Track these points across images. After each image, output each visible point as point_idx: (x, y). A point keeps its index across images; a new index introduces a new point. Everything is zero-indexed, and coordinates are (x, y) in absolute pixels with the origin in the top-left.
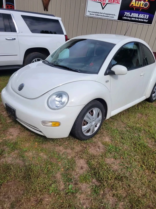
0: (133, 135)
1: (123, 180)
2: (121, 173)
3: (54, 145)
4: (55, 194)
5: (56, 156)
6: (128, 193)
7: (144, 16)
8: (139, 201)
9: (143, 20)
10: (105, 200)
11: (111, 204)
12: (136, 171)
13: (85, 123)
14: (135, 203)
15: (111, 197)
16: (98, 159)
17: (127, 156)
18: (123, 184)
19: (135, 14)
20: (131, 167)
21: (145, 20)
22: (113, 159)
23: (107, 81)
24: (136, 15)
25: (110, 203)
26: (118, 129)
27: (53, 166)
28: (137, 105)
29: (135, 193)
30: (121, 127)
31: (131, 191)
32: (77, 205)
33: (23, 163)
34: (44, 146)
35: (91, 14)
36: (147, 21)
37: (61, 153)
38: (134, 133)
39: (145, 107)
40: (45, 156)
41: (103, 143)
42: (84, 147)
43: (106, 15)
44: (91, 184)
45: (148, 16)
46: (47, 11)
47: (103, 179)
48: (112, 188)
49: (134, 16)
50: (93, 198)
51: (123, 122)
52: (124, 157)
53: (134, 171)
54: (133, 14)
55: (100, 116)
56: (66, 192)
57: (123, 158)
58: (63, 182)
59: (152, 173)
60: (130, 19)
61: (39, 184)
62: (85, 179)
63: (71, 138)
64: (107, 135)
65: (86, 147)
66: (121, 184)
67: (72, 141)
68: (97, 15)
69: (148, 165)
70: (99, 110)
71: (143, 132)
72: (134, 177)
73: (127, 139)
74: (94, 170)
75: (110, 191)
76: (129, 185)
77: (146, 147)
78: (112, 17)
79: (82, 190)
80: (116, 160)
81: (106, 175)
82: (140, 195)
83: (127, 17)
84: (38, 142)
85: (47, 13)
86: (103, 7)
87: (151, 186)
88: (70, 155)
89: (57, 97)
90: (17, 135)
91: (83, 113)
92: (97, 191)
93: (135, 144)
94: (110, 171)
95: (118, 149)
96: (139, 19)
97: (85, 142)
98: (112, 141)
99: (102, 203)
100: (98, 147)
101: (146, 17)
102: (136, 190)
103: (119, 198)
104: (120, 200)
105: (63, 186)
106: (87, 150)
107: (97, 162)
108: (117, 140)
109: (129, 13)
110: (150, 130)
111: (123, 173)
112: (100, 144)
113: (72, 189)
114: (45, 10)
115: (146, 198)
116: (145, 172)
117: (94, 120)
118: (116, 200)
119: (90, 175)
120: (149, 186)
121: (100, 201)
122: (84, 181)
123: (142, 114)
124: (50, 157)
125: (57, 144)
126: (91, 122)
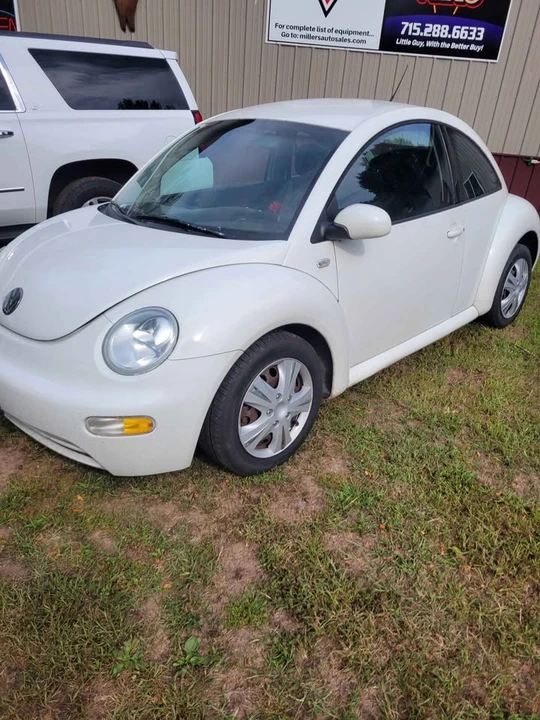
0: (427, 447)
1: (380, 606)
2: (377, 583)
3: (145, 499)
4: (134, 677)
5: (147, 539)
6: (396, 651)
7: (469, 31)
8: (435, 676)
9: (465, 47)
10: (312, 685)
11: (331, 695)
12: (430, 571)
13: (249, 413)
14: (418, 687)
15: (335, 672)
16: (300, 538)
17: (403, 520)
18: (379, 621)
19: (439, 26)
20: (413, 557)
21: (473, 47)
22: (351, 535)
23: (323, 264)
24: (443, 31)
25: (328, 692)
26: (377, 427)
27: (133, 575)
28: (448, 341)
29: (421, 649)
30: (386, 420)
31: (407, 642)
32: (212, 709)
33: (23, 572)
34: (108, 506)
35: (287, 35)
36: (479, 48)
37: (167, 527)
38: (433, 438)
39: (475, 346)
40: (108, 543)
41: (319, 482)
42: (249, 499)
43: (339, 36)
44: (267, 628)
45: (483, 30)
46: (132, 30)
47: (312, 606)
48: (341, 636)
49: (434, 35)
50: (271, 678)
51: (396, 403)
52: (390, 525)
53: (423, 572)
54: (431, 25)
55: (308, 388)
56: (175, 665)
57: (387, 529)
58: (165, 629)
59: (484, 575)
60: (421, 44)
61: (76, 643)
62: (244, 613)
63: (208, 469)
64: (338, 451)
65: (259, 500)
66: (373, 622)
67: (210, 480)
68: (308, 37)
69: (474, 548)
70: (299, 365)
71: (463, 432)
72: (420, 593)
73: (405, 461)
74: (281, 579)
75: (332, 649)
76: (402, 623)
77: (469, 485)
78: (360, 42)
79: (231, 654)
80: (361, 536)
81: (323, 592)
82: (439, 655)
83: (412, 38)
84: (85, 492)
85: (133, 37)
86: (327, 7)
87: (480, 620)
88: (200, 530)
89: (137, 328)
90: (12, 472)
91: (236, 379)
92: (286, 653)
93: (432, 477)
94: (338, 576)
95: (370, 499)
96: (453, 44)
97: (256, 479)
98: (353, 470)
99: (299, 693)
100: (304, 495)
101: (477, 36)
102: (424, 638)
103: (364, 672)
104: (365, 677)
105: (164, 645)
106: (260, 510)
107: (293, 547)
108: (370, 467)
109: (416, 26)
110: (489, 423)
111: (382, 580)
112: (309, 484)
113: (195, 653)
114: (124, 30)
115: (459, 663)
116: (461, 571)
117: (282, 404)
118: (352, 681)
119: (265, 597)
120: (471, 622)
121: (294, 688)
122: (244, 622)
123: (465, 371)
124: (124, 543)
125: (156, 497)
126: (271, 410)
